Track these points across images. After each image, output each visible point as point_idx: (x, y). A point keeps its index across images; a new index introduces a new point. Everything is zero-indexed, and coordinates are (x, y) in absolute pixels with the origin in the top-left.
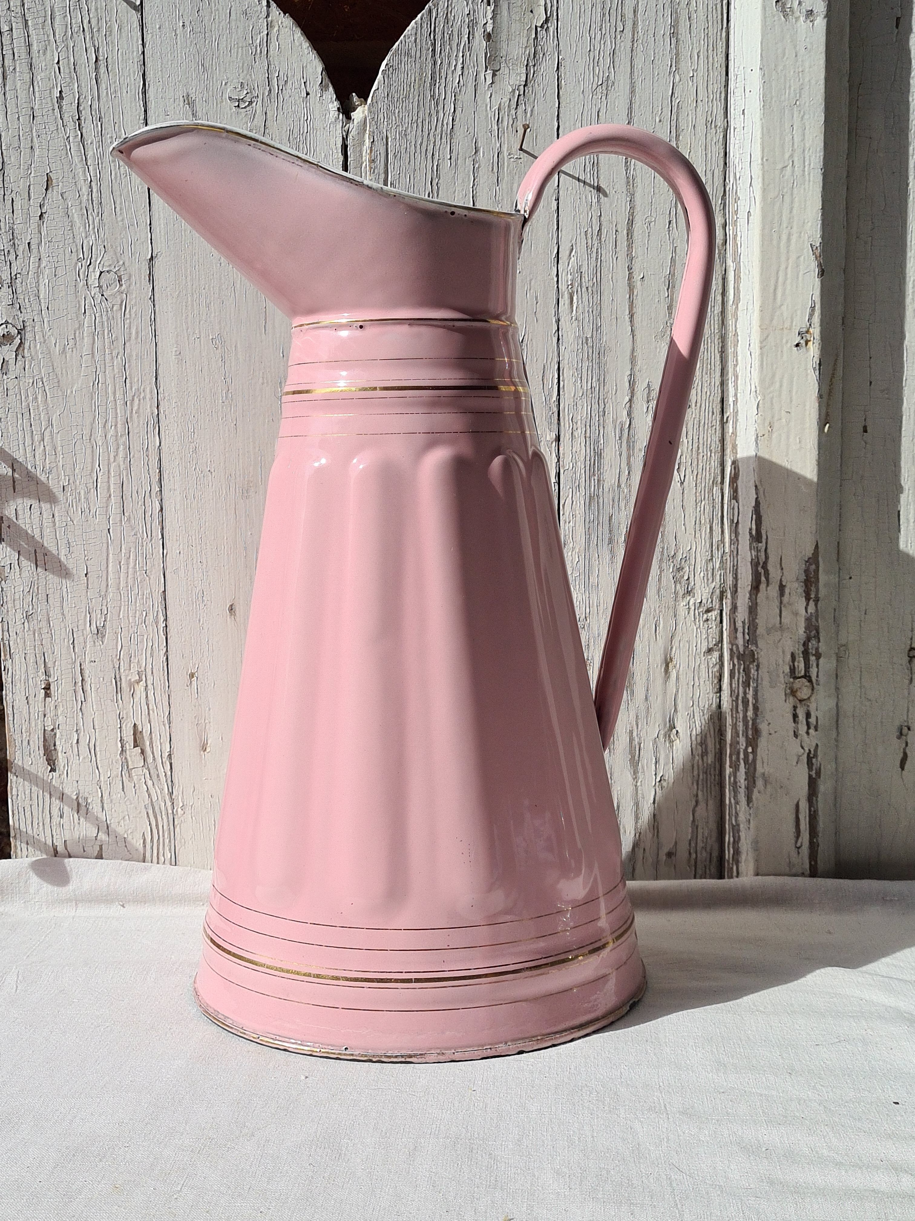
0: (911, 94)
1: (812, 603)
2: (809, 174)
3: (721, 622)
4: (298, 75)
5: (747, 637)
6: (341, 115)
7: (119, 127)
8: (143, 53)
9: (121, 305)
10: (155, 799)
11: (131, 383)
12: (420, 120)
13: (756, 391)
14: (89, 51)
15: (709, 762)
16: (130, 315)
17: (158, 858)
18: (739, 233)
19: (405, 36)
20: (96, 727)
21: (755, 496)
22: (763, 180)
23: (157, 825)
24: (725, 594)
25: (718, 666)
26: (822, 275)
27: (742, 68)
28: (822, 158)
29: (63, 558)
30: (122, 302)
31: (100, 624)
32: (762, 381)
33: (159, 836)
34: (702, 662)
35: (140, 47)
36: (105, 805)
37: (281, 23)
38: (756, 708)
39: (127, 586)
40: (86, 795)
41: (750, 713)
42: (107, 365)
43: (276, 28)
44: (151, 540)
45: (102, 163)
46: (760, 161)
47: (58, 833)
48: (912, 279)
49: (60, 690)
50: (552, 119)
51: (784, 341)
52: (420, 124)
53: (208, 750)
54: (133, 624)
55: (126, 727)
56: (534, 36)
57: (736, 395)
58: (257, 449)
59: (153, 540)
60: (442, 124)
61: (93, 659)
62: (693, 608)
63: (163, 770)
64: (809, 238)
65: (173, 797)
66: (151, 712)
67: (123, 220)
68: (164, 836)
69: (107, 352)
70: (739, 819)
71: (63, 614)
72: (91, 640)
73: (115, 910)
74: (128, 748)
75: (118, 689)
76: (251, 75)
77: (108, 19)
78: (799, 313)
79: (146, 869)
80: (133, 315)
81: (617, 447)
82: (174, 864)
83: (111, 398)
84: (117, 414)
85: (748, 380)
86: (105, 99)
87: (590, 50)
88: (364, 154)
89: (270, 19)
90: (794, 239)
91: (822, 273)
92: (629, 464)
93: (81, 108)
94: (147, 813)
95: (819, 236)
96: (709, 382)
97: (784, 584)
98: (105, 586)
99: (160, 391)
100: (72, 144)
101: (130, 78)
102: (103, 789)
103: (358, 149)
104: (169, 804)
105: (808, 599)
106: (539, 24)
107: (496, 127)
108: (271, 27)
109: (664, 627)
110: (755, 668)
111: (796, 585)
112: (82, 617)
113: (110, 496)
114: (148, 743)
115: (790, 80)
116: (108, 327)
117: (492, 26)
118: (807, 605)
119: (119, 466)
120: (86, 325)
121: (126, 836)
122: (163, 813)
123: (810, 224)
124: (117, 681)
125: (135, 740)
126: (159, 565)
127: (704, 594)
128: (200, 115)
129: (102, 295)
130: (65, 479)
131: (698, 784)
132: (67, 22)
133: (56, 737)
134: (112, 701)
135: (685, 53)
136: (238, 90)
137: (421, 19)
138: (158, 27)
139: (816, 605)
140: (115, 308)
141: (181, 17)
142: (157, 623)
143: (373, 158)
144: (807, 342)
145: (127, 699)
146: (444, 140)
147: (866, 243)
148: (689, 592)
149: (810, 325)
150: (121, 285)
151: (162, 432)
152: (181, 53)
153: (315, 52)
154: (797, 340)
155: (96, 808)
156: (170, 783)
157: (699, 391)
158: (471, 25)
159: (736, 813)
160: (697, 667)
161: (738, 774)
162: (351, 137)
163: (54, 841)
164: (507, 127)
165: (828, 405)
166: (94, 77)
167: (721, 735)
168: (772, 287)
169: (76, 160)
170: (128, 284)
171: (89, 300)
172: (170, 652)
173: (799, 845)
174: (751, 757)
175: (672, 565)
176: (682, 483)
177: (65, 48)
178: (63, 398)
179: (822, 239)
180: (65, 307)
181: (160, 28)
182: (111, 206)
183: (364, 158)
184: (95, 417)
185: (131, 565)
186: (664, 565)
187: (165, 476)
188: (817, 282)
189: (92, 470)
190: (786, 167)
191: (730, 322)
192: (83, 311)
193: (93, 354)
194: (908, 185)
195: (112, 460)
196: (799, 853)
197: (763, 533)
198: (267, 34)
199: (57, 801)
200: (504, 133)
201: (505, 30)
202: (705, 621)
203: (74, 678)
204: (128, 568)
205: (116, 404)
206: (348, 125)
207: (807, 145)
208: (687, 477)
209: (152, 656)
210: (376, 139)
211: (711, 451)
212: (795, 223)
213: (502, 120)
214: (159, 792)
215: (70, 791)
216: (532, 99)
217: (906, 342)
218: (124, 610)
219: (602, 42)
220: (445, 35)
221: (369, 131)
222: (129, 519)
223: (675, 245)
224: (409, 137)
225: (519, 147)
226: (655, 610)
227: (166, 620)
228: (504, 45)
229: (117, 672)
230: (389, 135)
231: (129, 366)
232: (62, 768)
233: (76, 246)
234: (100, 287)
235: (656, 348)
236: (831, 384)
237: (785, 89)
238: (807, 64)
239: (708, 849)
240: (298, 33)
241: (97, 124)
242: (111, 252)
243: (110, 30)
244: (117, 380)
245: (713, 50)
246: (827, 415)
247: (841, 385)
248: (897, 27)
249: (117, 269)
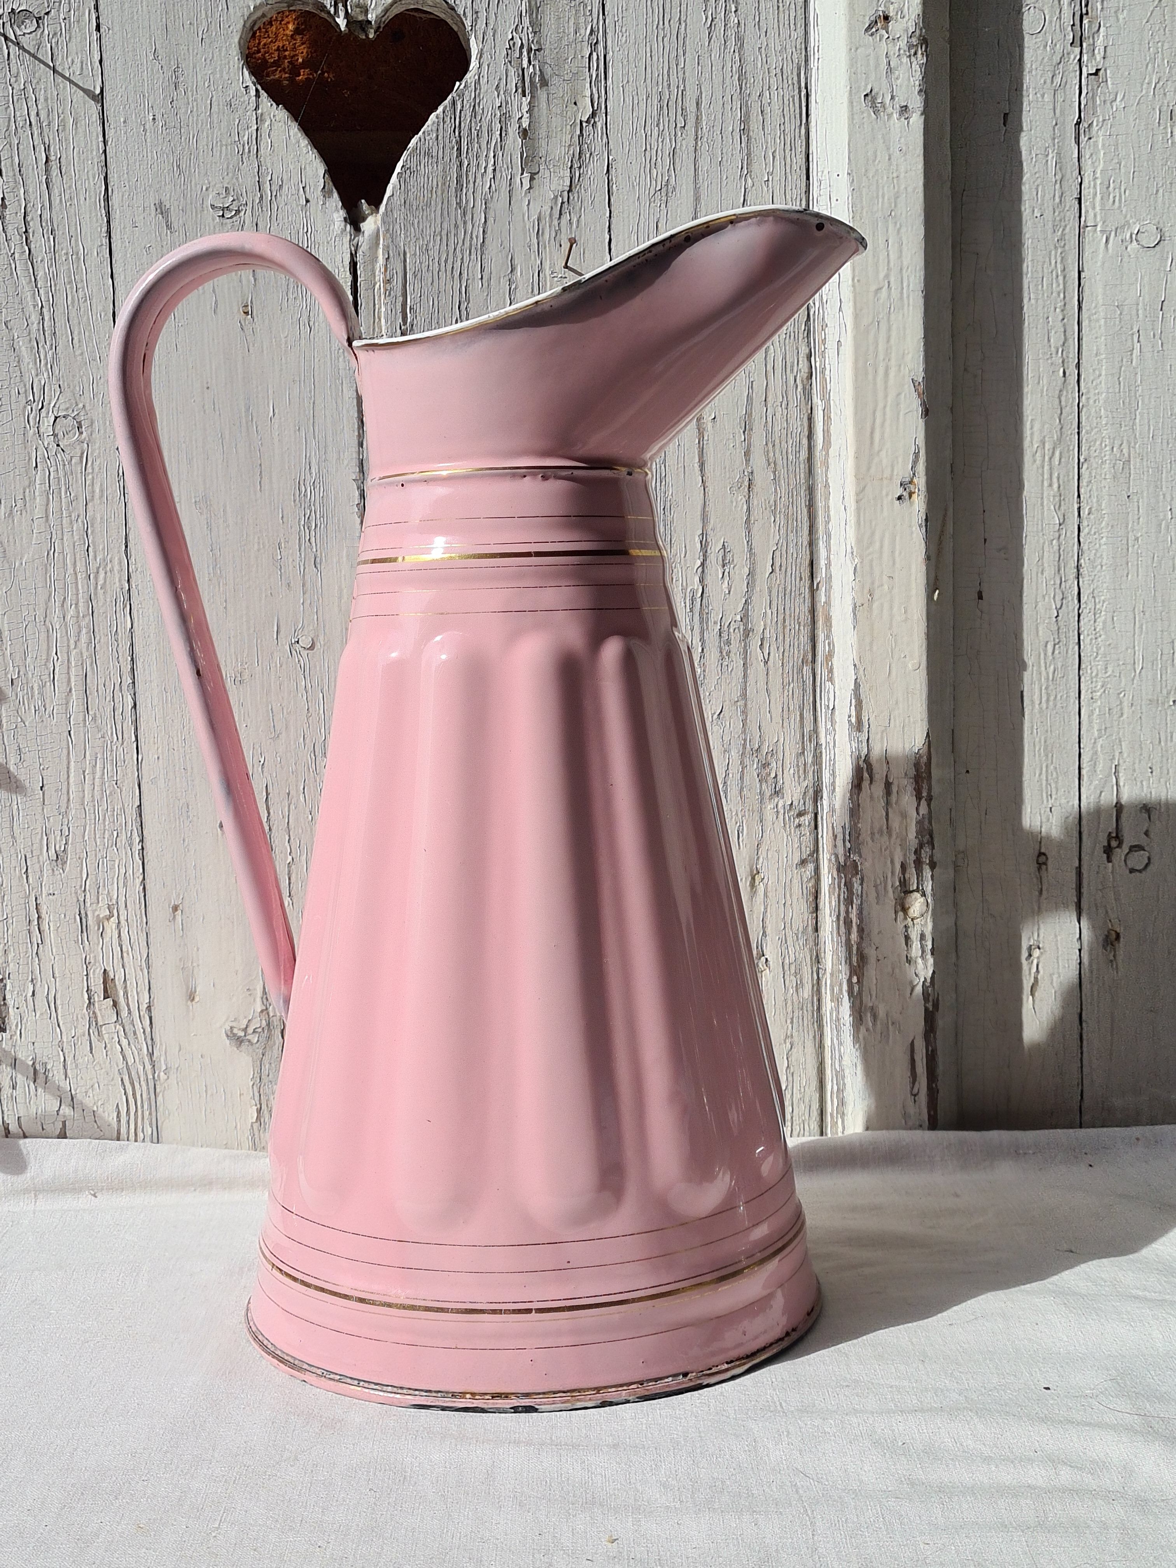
0: (1023, 203)
1: (923, 803)
2: (908, 297)
3: (816, 827)
4: (296, 178)
5: (848, 845)
6: (348, 226)
7: (77, 241)
8: (105, 151)
9: (81, 457)
10: (131, 1061)
11: (95, 552)
12: (444, 233)
13: (852, 553)
14: (37, 149)
15: (806, 996)
16: (93, 469)
17: (136, 1135)
18: (827, 366)
19: (424, 133)
20: (57, 975)
21: (854, 677)
22: (855, 303)
23: (134, 1094)
24: (819, 794)
25: (813, 881)
26: (927, 415)
27: (826, 172)
28: (922, 278)
29: (12, 768)
30: (82, 454)
31: (60, 847)
32: (859, 540)
33: (136, 1108)
34: (795, 876)
35: (101, 145)
36: (69, 1071)
37: (274, 116)
38: (861, 930)
39: (93, 801)
40: (45, 1060)
41: (854, 936)
42: (65, 530)
43: (268, 123)
44: (123, 744)
45: (55, 285)
46: (850, 282)
47: (11, 1108)
48: (1030, 418)
49: (10, 931)
50: (603, 231)
51: (884, 493)
52: (444, 238)
53: (197, 999)
54: (101, 847)
55: (94, 974)
56: (578, 132)
57: (828, 558)
58: (252, 629)
59: (125, 743)
60: (471, 237)
61: (51, 892)
62: (782, 812)
63: (140, 1026)
64: (909, 372)
65: (154, 1059)
66: (125, 955)
67: (82, 354)
68: (143, 1107)
69: (64, 515)
70: (844, 1063)
71: (13, 837)
72: (49, 867)
73: (84, 1201)
74: (96, 999)
75: (84, 928)
76: (237, 179)
77: (60, 111)
78: (900, 460)
79: (121, 1148)
80: (96, 469)
81: (687, 620)
82: (155, 1140)
83: (70, 571)
84: (77, 590)
85: (842, 540)
86: (58, 208)
87: (646, 150)
88: (377, 273)
89: (259, 111)
90: (892, 374)
91: (926, 413)
92: (702, 640)
93: (29, 218)
94: (122, 1080)
95: (921, 369)
96: (795, 542)
97: (891, 781)
98: (66, 800)
99: (131, 561)
100: (18, 263)
101: (89, 183)
102: (66, 1051)
103: (370, 267)
104: (149, 1067)
105: (919, 798)
106: (585, 119)
107: (536, 241)
108: (261, 120)
109: (748, 833)
110: (859, 882)
111: (905, 782)
112: (38, 841)
113: (71, 690)
114: (121, 993)
115: (883, 187)
116: (65, 484)
117: (528, 120)
118: (919, 805)
119: (82, 654)
120: (38, 482)
121: (95, 1109)
122: (142, 1079)
123: (910, 356)
124: (82, 917)
125: (105, 990)
126: (133, 773)
127: (795, 795)
128: (176, 227)
129: (58, 445)
130: (14, 671)
131: (792, 1022)
132: (10, 115)
133: (5, 989)
134: (77, 942)
135: (758, 152)
136: (221, 196)
137: (444, 112)
138: (122, 120)
139: (929, 805)
140: (73, 461)
141: (151, 109)
142: (131, 845)
143: (388, 278)
144: (911, 495)
145: (95, 938)
146: (473, 256)
147: (975, 376)
148: (777, 793)
149: (914, 474)
150: (81, 433)
151: (134, 612)
152: (152, 152)
153: (315, 151)
154: (899, 491)
155: (57, 1075)
156: (149, 1042)
157: (784, 553)
158: (503, 119)
159: (840, 1056)
160: (788, 882)
161: (841, 1009)
162: (361, 253)
163: (5, 1119)
164: (549, 241)
165: (937, 568)
166: (44, 181)
167: (818, 962)
168: (869, 430)
169: (23, 281)
170: (89, 432)
171: (42, 451)
172: (147, 881)
173: (915, 1091)
174: (856, 988)
175: (756, 760)
176: (766, 663)
177: (8, 146)
178: (11, 572)
179: (925, 373)
180: (11, 460)
181: (125, 122)
182: (67, 337)
183: (377, 278)
184: (50, 595)
185: (98, 774)
186: (747, 761)
187: (139, 664)
188: (921, 423)
189: (48, 660)
190: (881, 289)
191: (819, 470)
192: (34, 465)
193: (47, 517)
194: (1022, 308)
195: (72, 646)
196: (915, 1101)
197: (865, 719)
198: (257, 130)
199: (9, 1068)
200: (545, 248)
201: (545, 125)
202: (797, 827)
203: (28, 915)
204: (94, 779)
205: (77, 578)
206: (357, 238)
207: (905, 264)
208: (772, 654)
209: (125, 885)
210: (391, 255)
211: (799, 624)
212: (893, 355)
213: (543, 233)
214: (137, 1054)
215: (24, 1055)
216: (578, 208)
217: (1025, 493)
218: (90, 831)
219: (660, 140)
220: (473, 130)
221: (384, 245)
222: (94, 719)
223: (752, 379)
224: (431, 253)
225: (563, 264)
226: (737, 814)
227: (142, 841)
228: (543, 143)
229: (82, 907)
230: (407, 250)
231: (92, 532)
232: (14, 1027)
233: (25, 386)
234: (55, 435)
235: (732, 502)
236: (940, 542)
237: (877, 197)
238: (902, 169)
239: (807, 1100)
240: (294, 129)
241: (49, 238)
242: (68, 394)
243: (63, 124)
244: (78, 549)
245: (791, 150)
246: (936, 579)
247: (952, 544)
248: (1005, 124)
249: (76, 413)
